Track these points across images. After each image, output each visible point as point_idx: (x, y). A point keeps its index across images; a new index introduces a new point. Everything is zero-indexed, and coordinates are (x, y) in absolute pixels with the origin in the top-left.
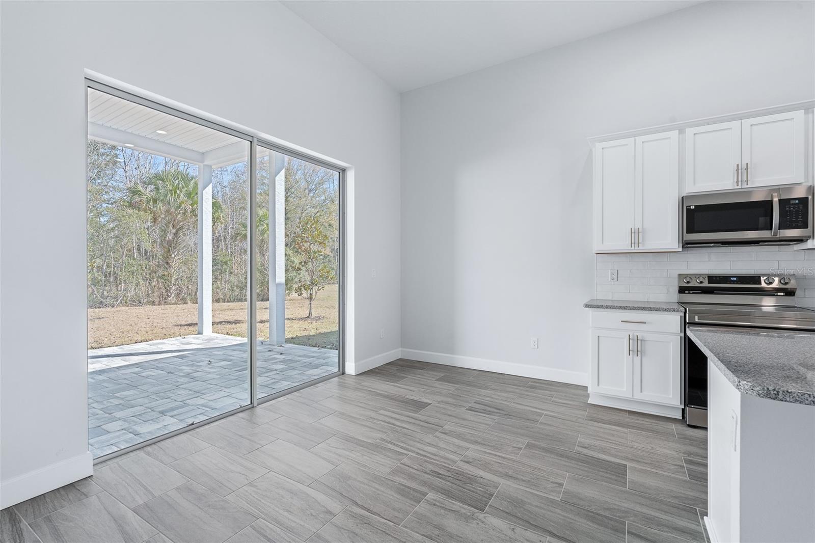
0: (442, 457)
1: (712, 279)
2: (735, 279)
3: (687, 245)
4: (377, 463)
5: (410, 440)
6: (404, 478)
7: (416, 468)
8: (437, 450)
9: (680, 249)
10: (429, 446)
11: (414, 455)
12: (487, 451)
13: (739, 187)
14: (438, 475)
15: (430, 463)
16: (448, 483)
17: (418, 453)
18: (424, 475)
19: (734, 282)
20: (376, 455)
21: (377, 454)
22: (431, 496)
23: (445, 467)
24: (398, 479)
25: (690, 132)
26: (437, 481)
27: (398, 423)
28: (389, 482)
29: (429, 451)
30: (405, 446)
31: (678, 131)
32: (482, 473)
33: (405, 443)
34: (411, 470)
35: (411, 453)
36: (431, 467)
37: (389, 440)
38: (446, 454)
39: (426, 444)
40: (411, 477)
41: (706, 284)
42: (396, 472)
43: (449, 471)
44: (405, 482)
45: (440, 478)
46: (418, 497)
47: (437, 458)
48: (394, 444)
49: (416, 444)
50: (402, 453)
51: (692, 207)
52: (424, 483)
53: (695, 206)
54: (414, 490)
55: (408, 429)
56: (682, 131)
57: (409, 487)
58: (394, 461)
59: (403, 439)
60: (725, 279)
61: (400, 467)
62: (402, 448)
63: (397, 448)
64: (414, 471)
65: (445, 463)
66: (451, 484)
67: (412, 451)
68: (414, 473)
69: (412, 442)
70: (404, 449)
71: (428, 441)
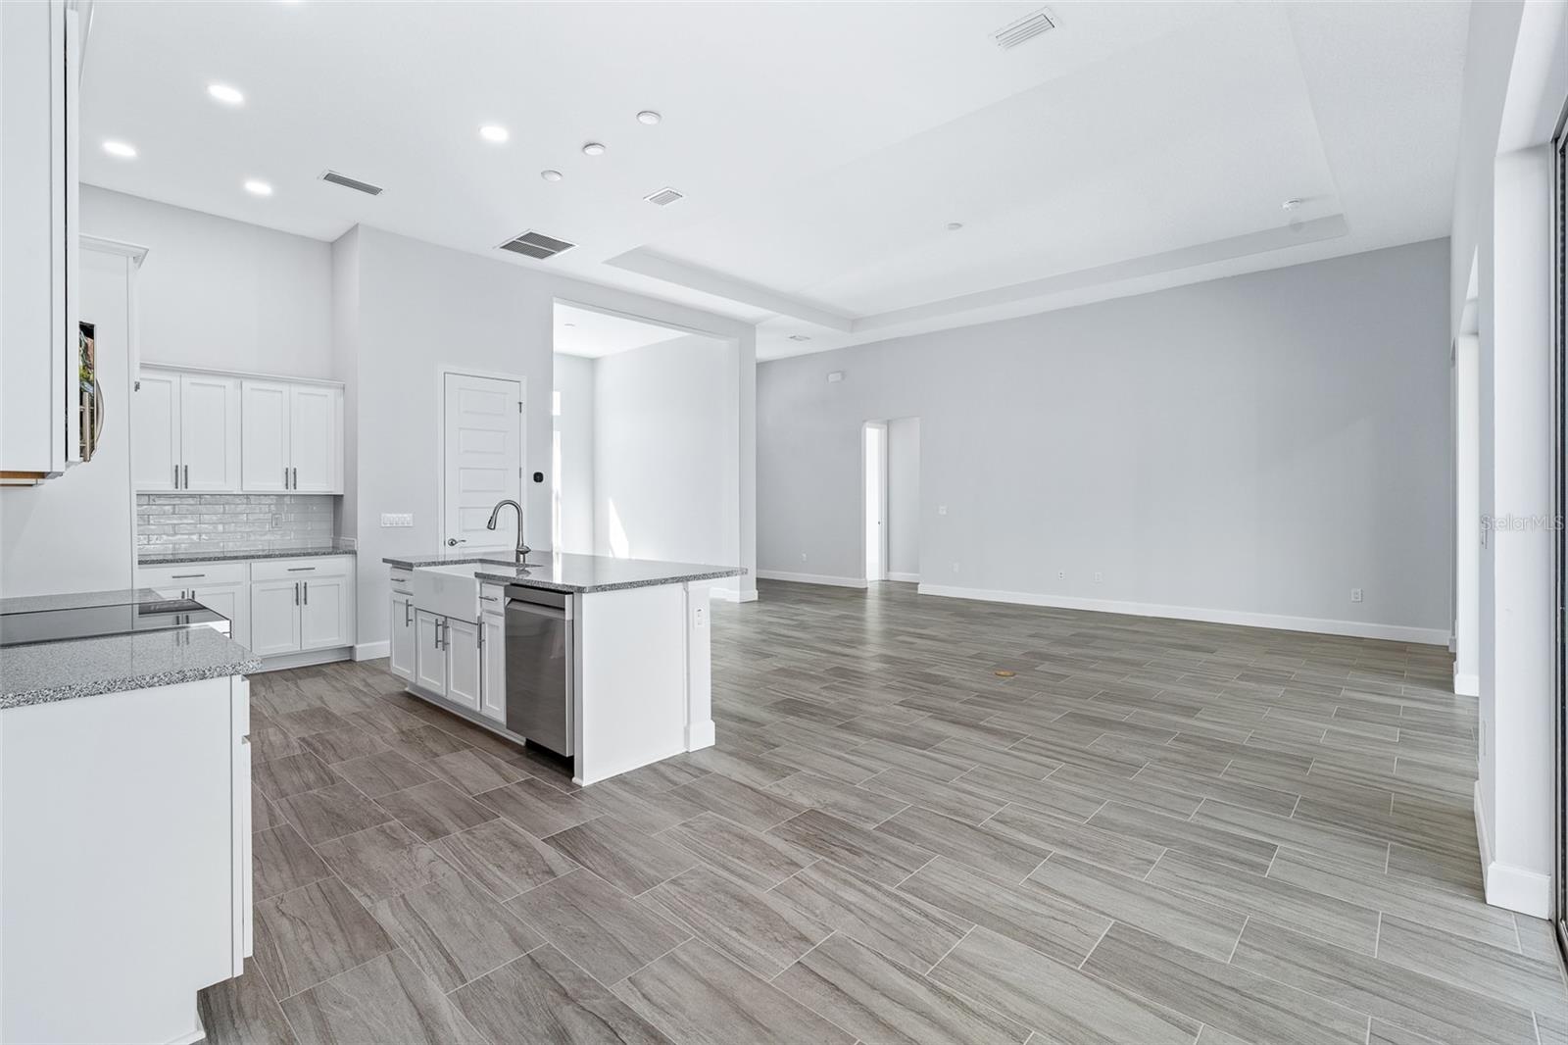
0: (834, 876)
4: (955, 877)
5: (888, 925)
6: (907, 849)
7: (885, 862)
8: (838, 893)
10: (851, 903)
11: (885, 886)
12: (740, 882)
14: (851, 850)
15: (858, 868)
16: (841, 837)
17: (876, 888)
18: (874, 852)
20: (962, 894)
21: (960, 896)
22: (871, 827)
23: (835, 860)
24: (915, 849)
26: (856, 841)
27: (921, 993)
28: (928, 845)
29: (852, 891)
30: (904, 910)
32: (781, 845)
33: (902, 916)
34: (894, 860)
35: (892, 889)
36: (858, 861)
37: (940, 930)
38: (823, 882)
39: (856, 910)
40: (895, 850)
42: (920, 860)
43: (832, 853)
44: (905, 844)
45: (849, 845)
46: (888, 827)
47: (843, 875)
48: (926, 916)
49: (878, 913)
50: (909, 892)
52: (875, 840)
54: (892, 834)
55: (894, 965)
57: (900, 837)
58: (923, 878)
59: (906, 929)
61: (913, 866)
62: (909, 905)
63: (921, 906)
64: (889, 858)
65: (833, 866)
66: (837, 836)
67: (889, 894)
68: (889, 855)
69: (886, 918)
70: (905, 901)
71: (851, 917)
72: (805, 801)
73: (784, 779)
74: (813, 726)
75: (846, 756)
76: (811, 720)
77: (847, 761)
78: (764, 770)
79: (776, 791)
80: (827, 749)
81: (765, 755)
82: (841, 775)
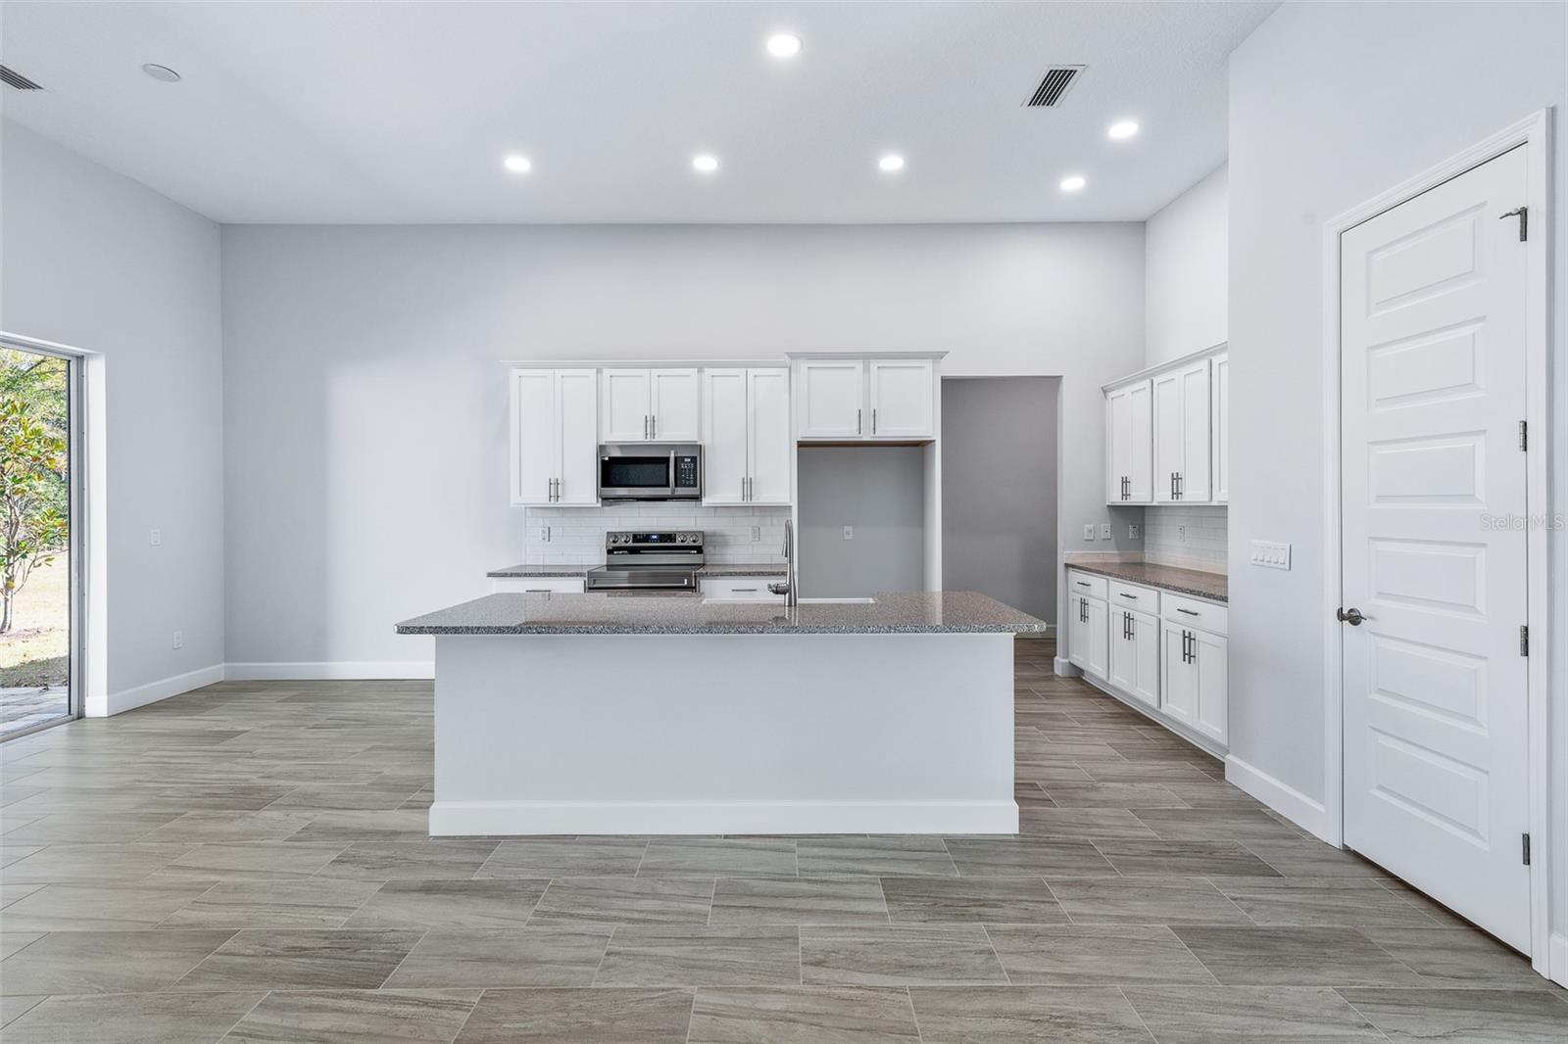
1: (636, 537)
2: (655, 537)
3: (606, 500)
8: (226, 775)
9: (599, 505)
10: (216, 774)
13: (648, 440)
19: (654, 541)
25: (607, 372)
31: (595, 370)
37: (148, 779)
39: (212, 772)
41: (630, 544)
48: (156, 782)
51: (607, 459)
53: (609, 458)
56: (599, 371)
60: (647, 537)
72: (269, 814)
73: (303, 826)
74: (286, 920)
75: (213, 878)
76: (294, 933)
77: (214, 871)
78: (334, 828)
79: (307, 814)
80: (251, 880)
81: (347, 846)
82: (224, 849)
